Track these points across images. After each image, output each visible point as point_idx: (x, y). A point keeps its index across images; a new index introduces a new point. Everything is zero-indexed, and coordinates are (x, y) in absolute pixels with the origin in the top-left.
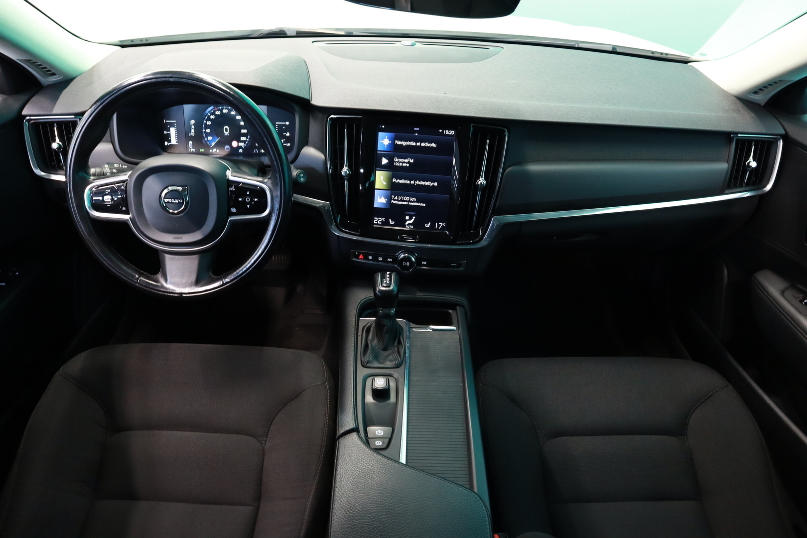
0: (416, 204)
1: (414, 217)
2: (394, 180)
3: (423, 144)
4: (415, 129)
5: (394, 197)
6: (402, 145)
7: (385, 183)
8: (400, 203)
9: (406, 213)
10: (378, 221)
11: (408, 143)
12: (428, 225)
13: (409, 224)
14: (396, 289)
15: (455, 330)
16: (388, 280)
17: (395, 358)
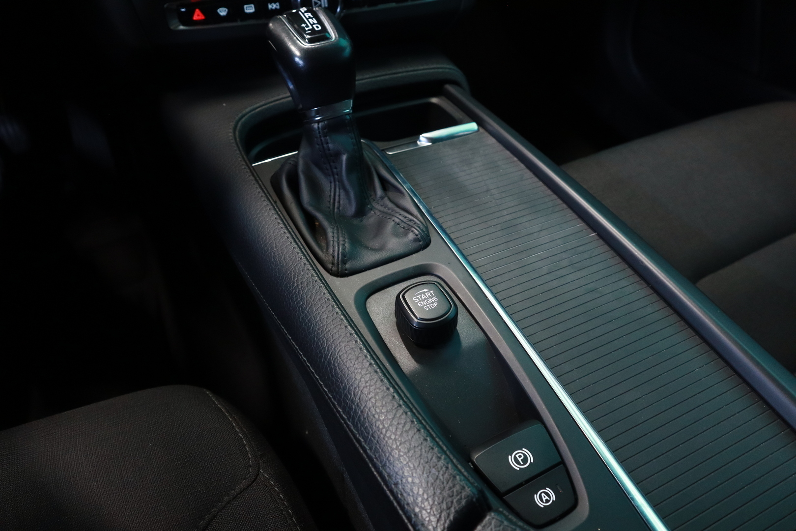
14: (345, 43)
15: (478, 130)
16: (314, 24)
17: (405, 225)
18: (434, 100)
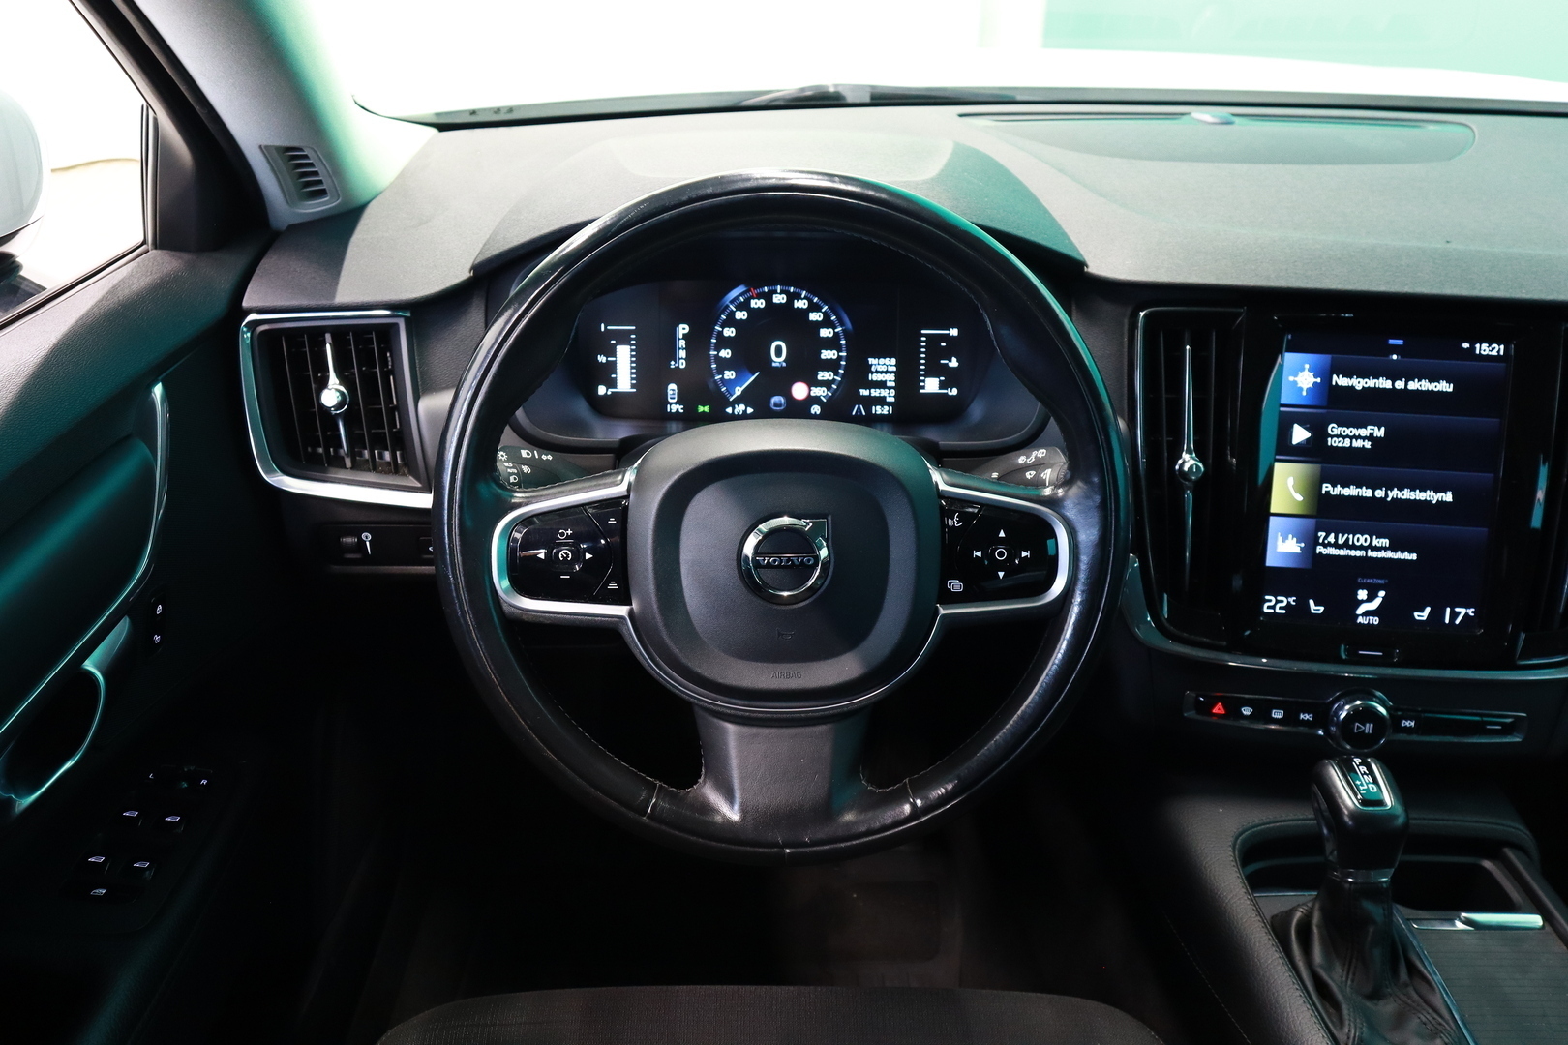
0: (1389, 555)
1: (1382, 594)
2: (1326, 487)
3: (1413, 385)
4: (1392, 342)
5: (1326, 538)
6: (1353, 387)
7: (1300, 498)
8: (1342, 552)
9: (1359, 580)
10: (1275, 604)
11: (1371, 383)
12: (1423, 615)
13: (1367, 614)
14: (1399, 810)
15: (1543, 927)
16: (1369, 783)
17: (1433, 1028)
18: (1487, 864)
